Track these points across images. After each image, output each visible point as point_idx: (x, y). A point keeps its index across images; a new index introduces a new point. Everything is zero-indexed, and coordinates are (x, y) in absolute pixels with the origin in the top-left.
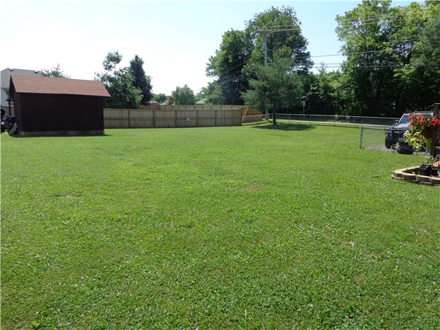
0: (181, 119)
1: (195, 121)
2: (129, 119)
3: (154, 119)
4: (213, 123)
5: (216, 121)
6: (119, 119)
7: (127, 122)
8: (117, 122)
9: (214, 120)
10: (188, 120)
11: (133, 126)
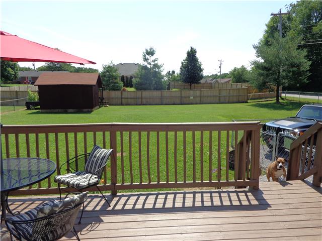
0: (185, 97)
1: (199, 99)
2: (142, 98)
3: (162, 98)
4: (217, 101)
5: (219, 99)
6: (134, 98)
7: (140, 100)
8: (132, 101)
9: (218, 98)
10: (192, 98)
11: (144, 103)
